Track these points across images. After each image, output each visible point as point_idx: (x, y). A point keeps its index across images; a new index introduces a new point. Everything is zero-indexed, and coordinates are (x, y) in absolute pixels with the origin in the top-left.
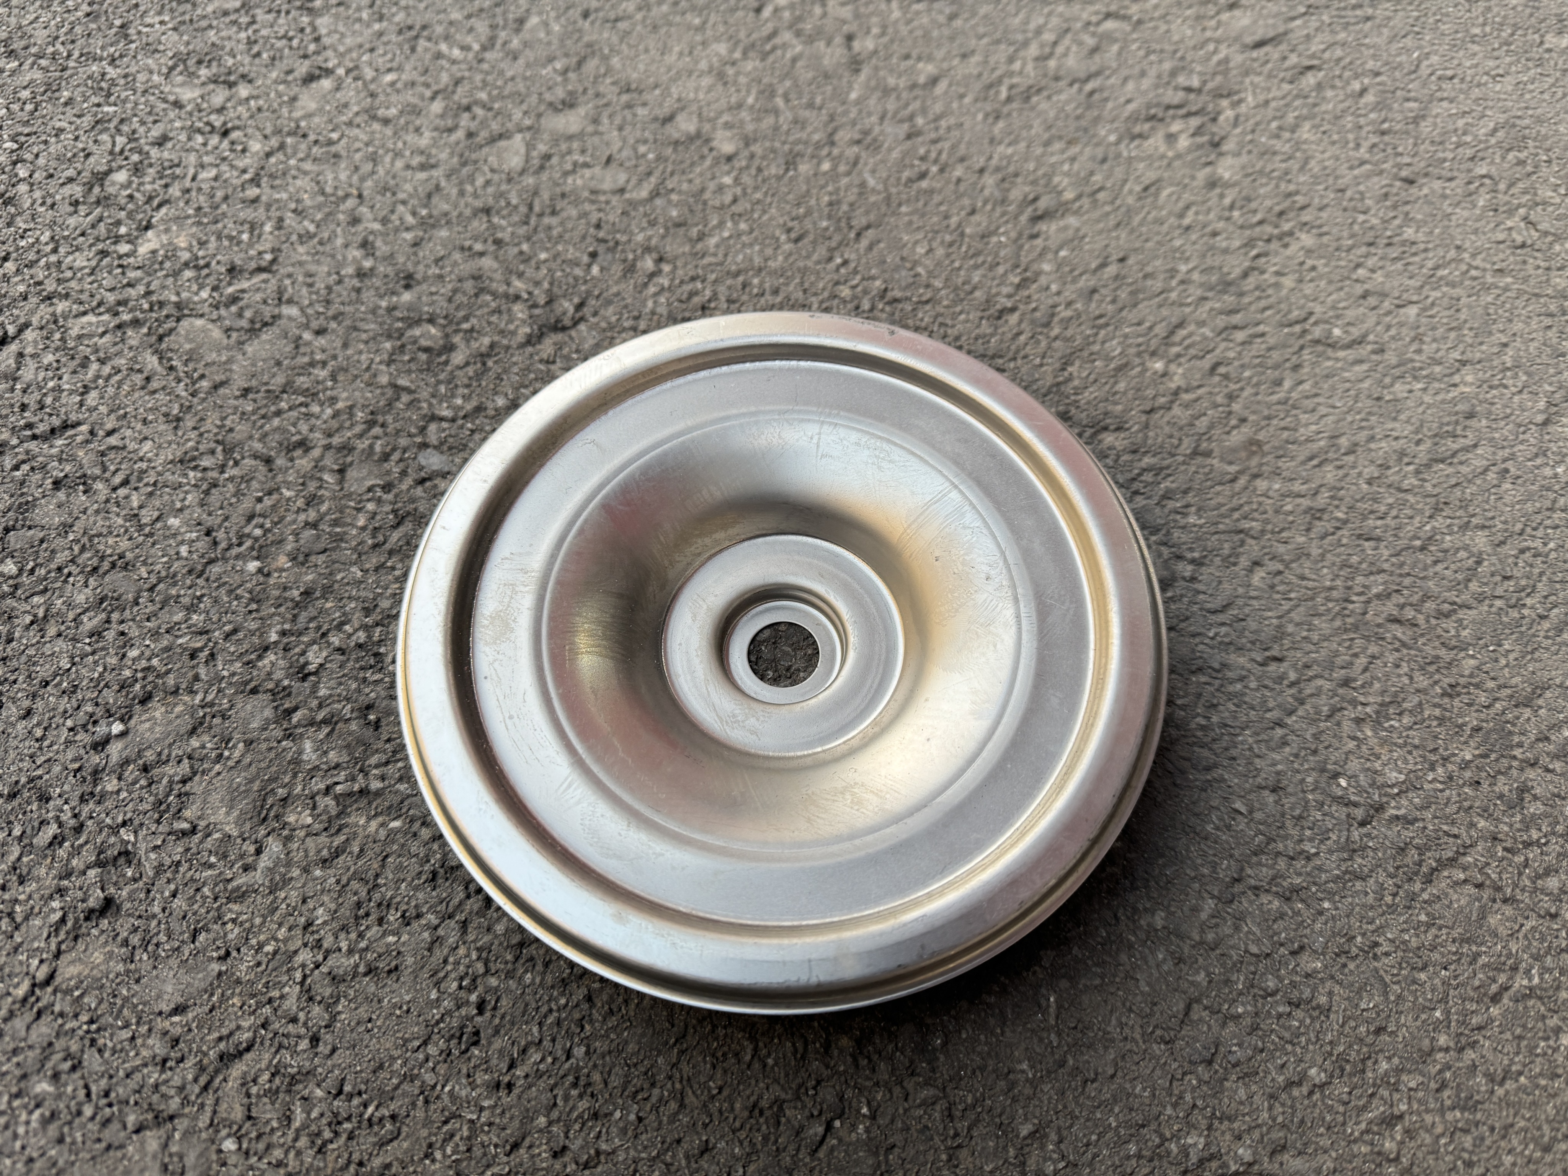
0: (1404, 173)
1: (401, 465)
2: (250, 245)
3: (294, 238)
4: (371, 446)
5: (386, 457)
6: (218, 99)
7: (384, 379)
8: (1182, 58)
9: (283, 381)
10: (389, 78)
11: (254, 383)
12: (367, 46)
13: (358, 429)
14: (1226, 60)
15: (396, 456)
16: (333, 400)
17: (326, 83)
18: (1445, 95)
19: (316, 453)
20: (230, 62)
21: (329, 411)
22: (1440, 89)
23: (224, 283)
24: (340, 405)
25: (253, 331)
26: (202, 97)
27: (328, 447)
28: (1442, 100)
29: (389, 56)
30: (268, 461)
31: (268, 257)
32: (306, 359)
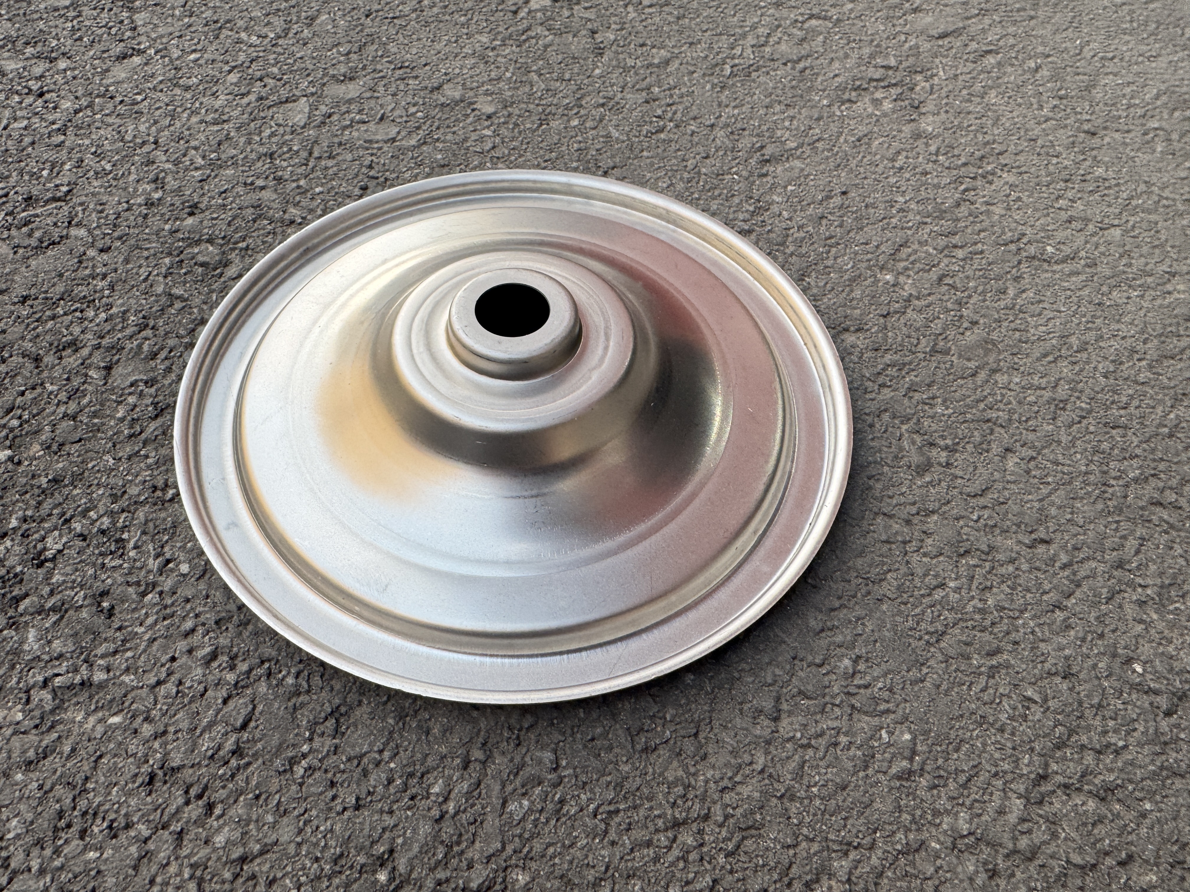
0: (1086, 127)
1: (167, 363)
2: (49, 179)
3: (92, 173)
4: (140, 346)
5: (154, 356)
6: (38, 70)
7: (160, 289)
8: (878, 46)
9: (62, 290)
10: (193, 56)
11: (33, 291)
12: (177, 34)
13: (128, 332)
14: (917, 46)
15: (163, 355)
16: (110, 306)
17: (137, 60)
18: (1109, 70)
19: (85, 352)
20: (54, 43)
21: (103, 316)
22: (1104, 66)
23: (18, 209)
24: (114, 310)
25: (41, 248)
26: (24, 68)
27: (98, 347)
28: (1107, 74)
29: (196, 40)
30: (37, 360)
31: (65, 189)
32: (87, 272)
